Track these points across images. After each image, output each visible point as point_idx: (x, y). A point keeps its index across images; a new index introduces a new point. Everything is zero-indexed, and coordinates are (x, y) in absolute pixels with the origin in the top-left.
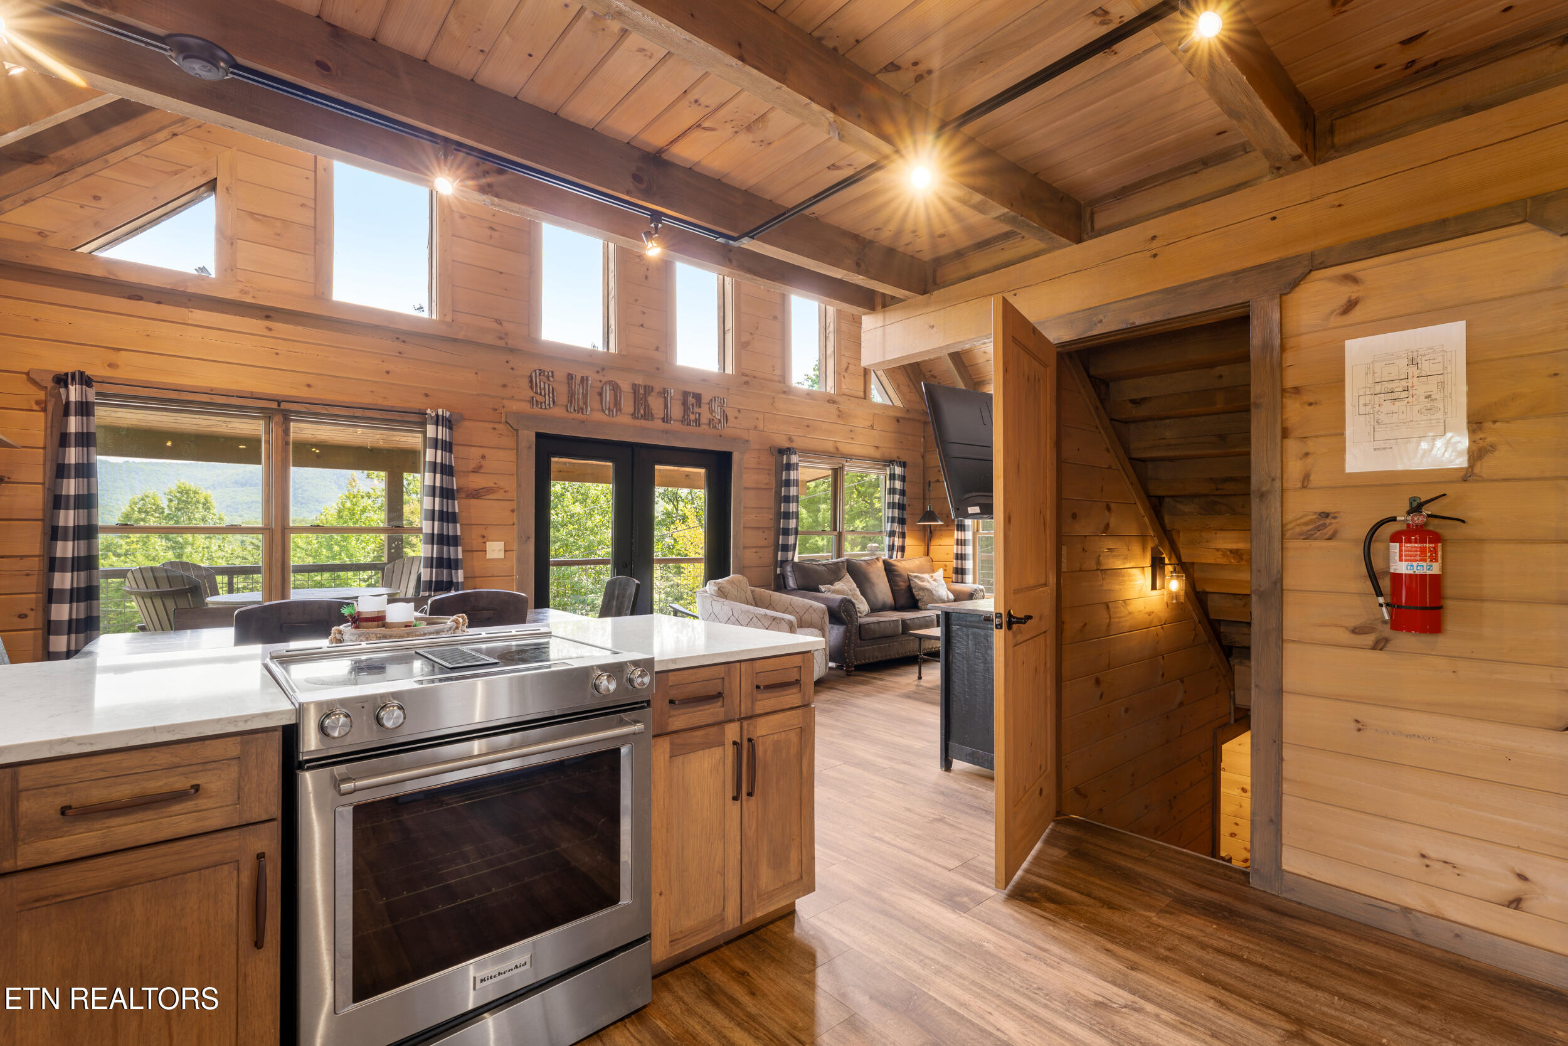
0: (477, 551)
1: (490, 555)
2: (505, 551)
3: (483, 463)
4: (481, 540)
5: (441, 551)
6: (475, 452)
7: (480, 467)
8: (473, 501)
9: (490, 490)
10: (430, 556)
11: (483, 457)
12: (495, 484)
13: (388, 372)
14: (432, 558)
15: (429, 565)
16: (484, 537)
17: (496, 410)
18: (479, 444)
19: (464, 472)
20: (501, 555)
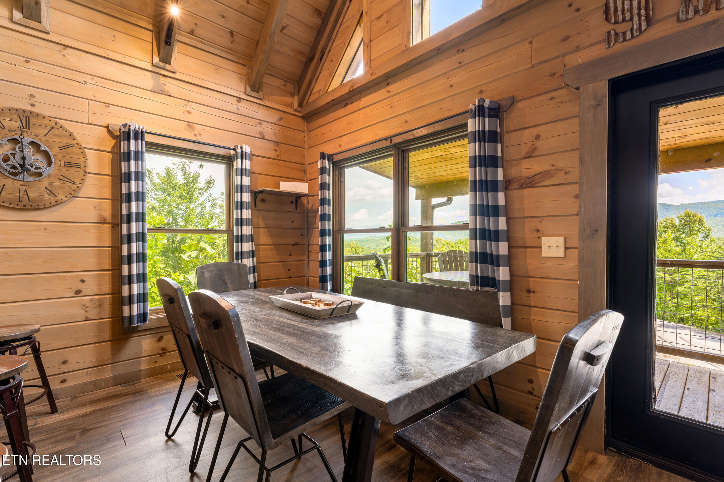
0: (531, 247)
1: (545, 253)
2: (566, 248)
3: (538, 144)
4: (536, 235)
5: (484, 247)
6: (528, 134)
7: (534, 150)
8: (526, 191)
9: (545, 175)
10: (474, 251)
11: (538, 137)
12: (553, 166)
13: (451, 86)
14: (476, 253)
15: (474, 260)
16: (538, 231)
17: (555, 74)
18: (532, 124)
19: (516, 160)
20: (561, 253)
